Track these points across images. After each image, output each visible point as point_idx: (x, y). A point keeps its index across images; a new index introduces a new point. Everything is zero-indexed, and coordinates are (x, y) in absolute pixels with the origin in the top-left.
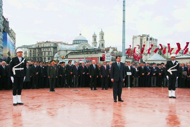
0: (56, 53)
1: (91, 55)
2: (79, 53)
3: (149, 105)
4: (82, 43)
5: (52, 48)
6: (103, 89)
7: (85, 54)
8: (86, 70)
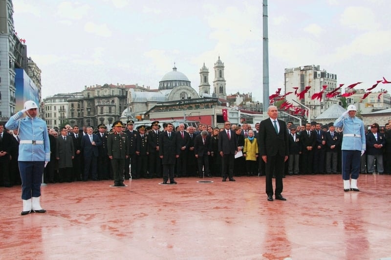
0: (125, 108)
1: (199, 110)
2: (174, 107)
3: (325, 211)
4: (179, 88)
5: (116, 100)
7: (186, 108)
8: (188, 142)
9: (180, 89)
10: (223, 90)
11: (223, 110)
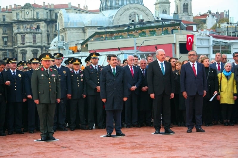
0: (55, 36)
1: (155, 37)
2: (120, 34)
4: (127, 7)
5: (43, 25)
6: (190, 131)
7: (137, 35)
8: (140, 80)
9: (128, 9)
10: (187, 8)
11: (188, 36)
